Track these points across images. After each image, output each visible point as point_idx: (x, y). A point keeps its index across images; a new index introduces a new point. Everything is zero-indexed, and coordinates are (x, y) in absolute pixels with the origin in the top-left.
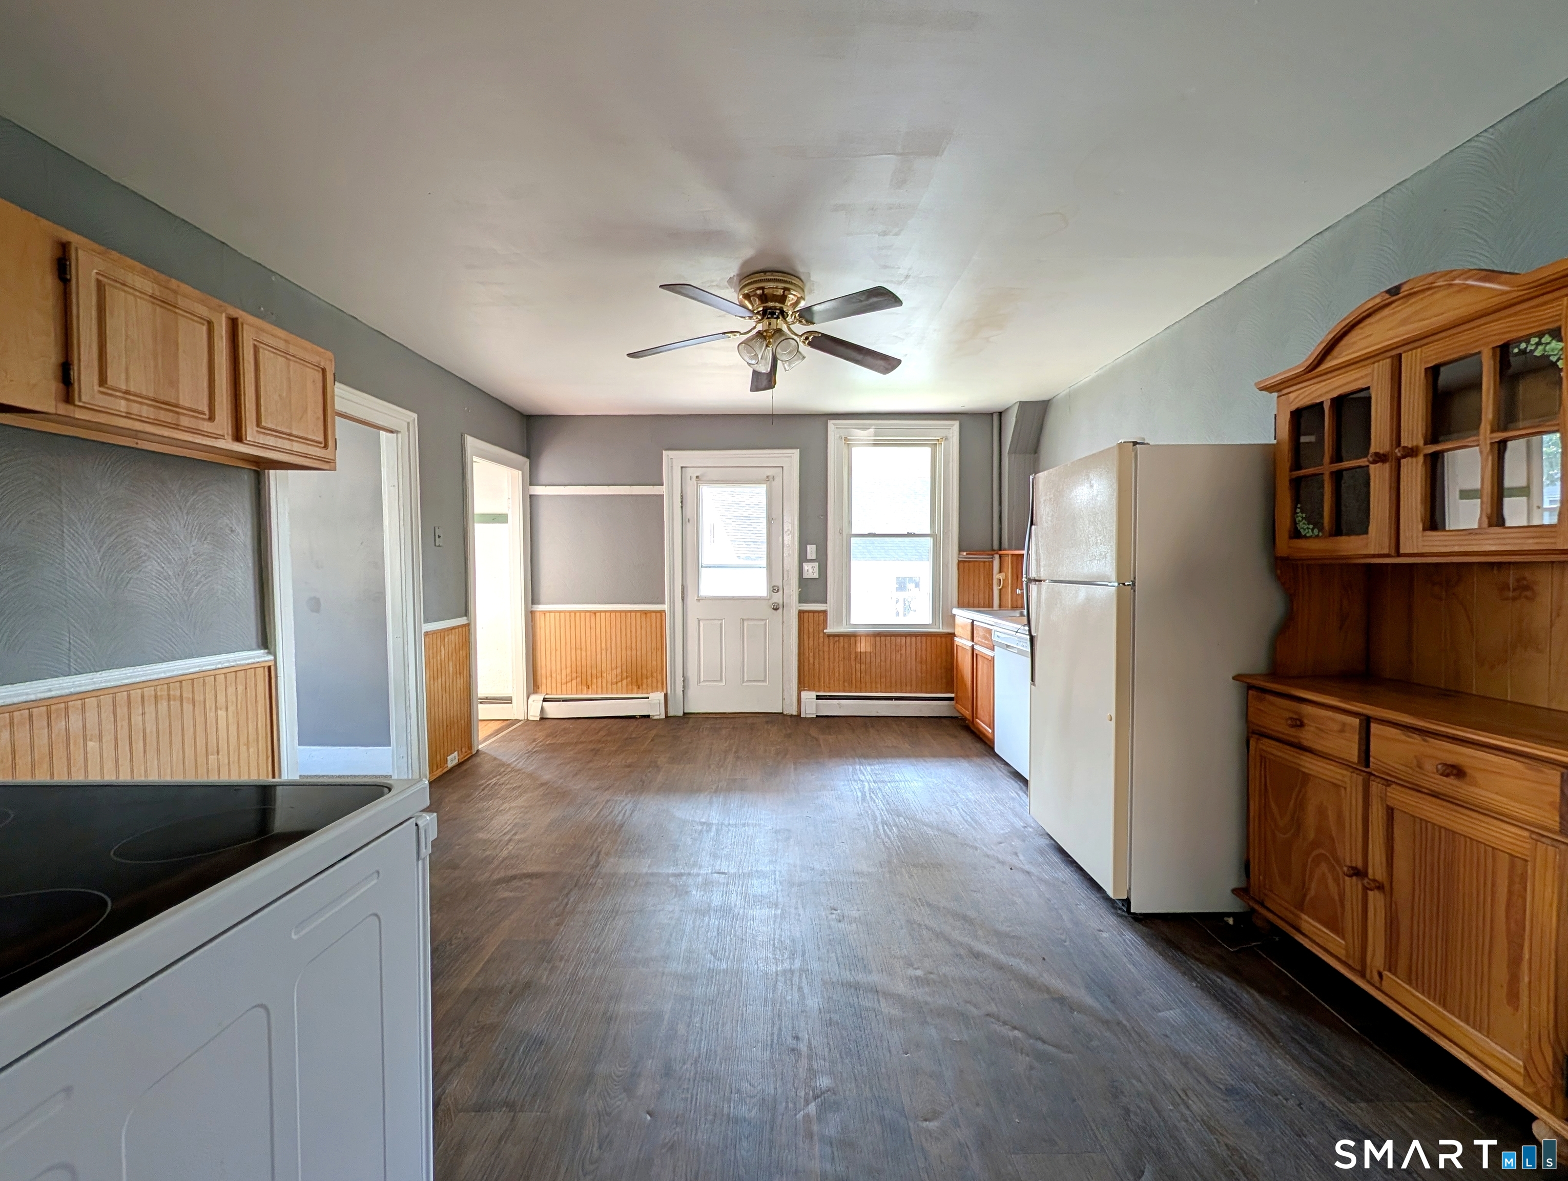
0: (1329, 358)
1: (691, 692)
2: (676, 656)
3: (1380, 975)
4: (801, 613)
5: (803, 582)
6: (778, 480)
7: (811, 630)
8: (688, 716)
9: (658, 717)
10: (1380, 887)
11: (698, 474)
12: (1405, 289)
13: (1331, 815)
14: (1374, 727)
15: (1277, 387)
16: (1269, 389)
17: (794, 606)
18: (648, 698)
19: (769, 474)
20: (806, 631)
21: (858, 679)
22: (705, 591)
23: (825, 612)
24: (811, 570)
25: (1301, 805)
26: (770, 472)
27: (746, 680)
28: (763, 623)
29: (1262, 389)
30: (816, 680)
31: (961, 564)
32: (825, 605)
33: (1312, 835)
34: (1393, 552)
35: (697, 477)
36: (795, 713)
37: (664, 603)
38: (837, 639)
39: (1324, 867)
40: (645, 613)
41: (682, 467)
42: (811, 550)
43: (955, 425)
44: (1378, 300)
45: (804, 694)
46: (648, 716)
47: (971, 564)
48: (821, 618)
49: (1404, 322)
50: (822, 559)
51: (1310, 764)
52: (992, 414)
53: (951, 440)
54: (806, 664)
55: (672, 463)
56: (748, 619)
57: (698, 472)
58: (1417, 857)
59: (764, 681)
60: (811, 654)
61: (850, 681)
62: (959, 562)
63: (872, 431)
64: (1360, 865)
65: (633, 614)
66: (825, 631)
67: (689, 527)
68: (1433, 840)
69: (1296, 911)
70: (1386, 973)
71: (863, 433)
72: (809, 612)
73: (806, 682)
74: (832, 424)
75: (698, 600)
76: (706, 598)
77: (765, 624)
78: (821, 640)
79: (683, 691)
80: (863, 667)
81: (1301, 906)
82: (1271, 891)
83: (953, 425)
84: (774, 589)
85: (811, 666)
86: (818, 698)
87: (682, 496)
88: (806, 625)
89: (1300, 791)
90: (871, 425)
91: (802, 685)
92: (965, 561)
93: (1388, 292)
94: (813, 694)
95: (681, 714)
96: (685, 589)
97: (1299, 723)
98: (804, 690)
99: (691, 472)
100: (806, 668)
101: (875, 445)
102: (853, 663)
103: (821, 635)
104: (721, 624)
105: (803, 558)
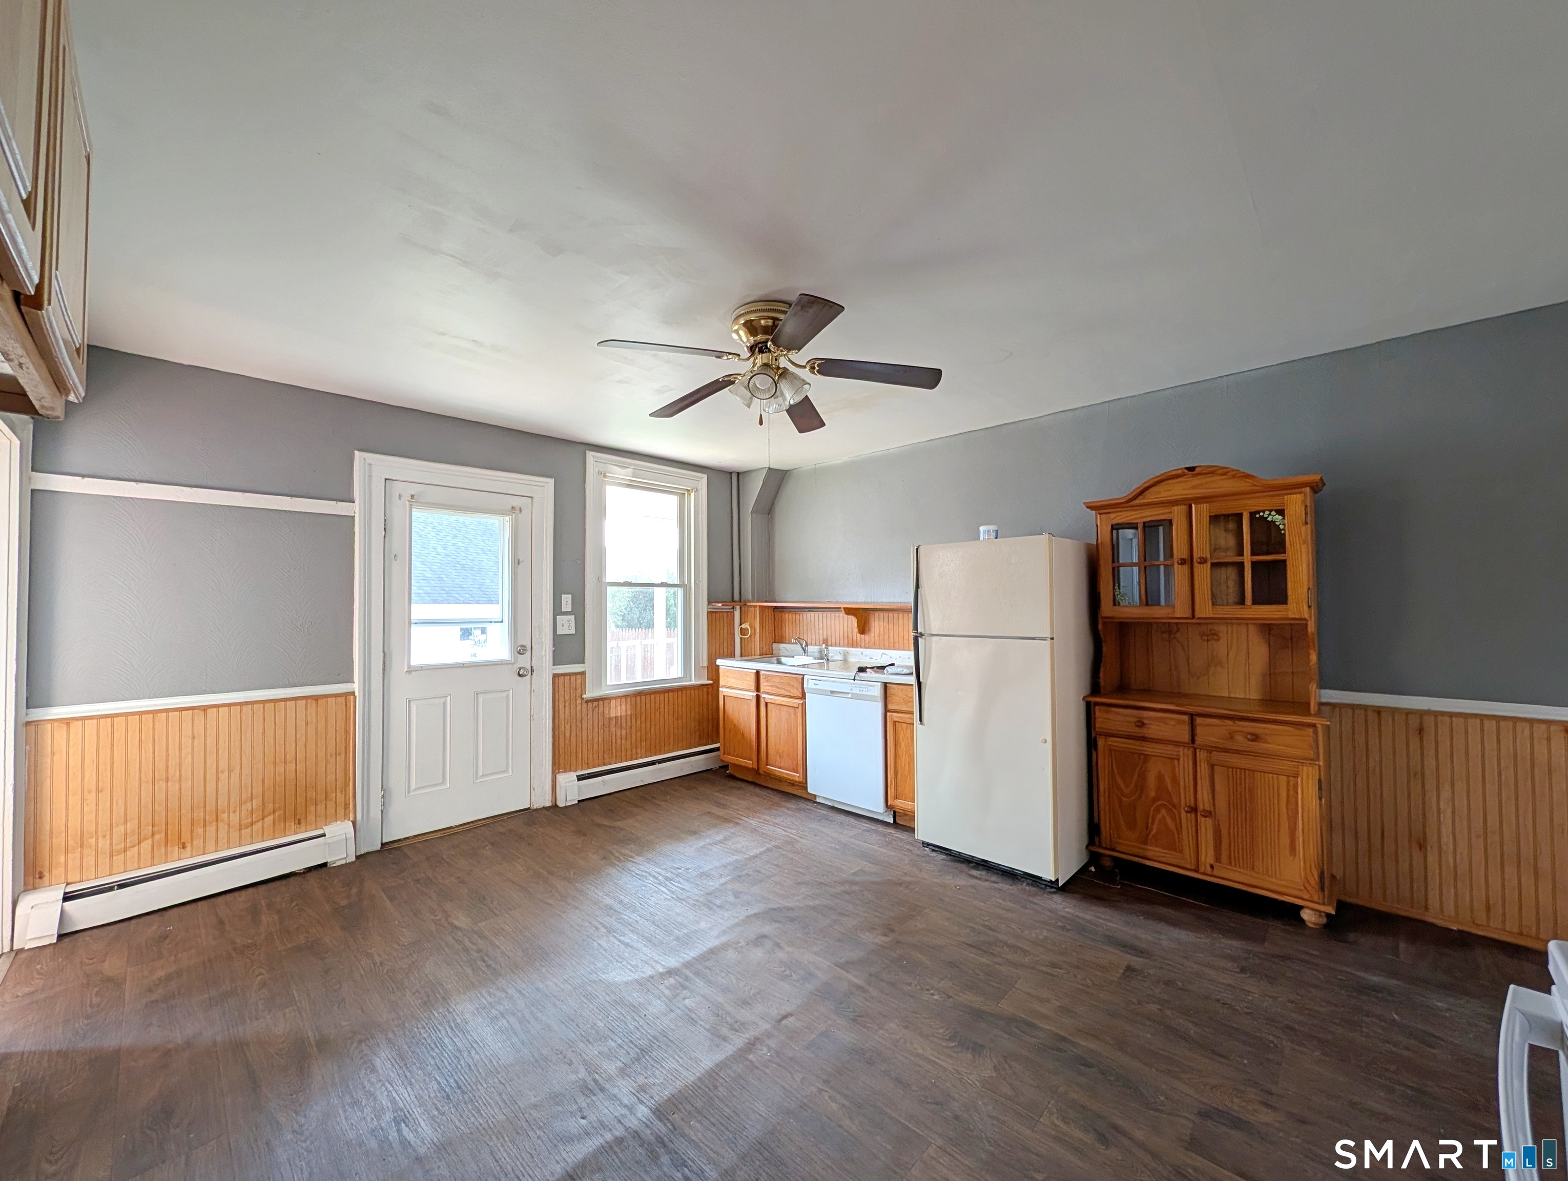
0: (1140, 497)
1: (395, 810)
2: (372, 758)
3: (1212, 867)
4: (555, 676)
5: (558, 640)
6: (526, 513)
7: (567, 698)
8: (387, 847)
9: (343, 862)
10: (1208, 814)
11: (413, 493)
12: (1198, 470)
13: (1168, 779)
14: (1199, 720)
15: (1099, 508)
16: (1091, 507)
17: (546, 669)
18: (324, 835)
19: (514, 505)
20: (561, 699)
21: (619, 747)
22: (417, 660)
23: (583, 674)
24: (567, 625)
25: (1143, 776)
26: (517, 502)
27: (480, 774)
28: (504, 694)
29: (1088, 507)
30: (574, 757)
31: (710, 615)
32: (582, 665)
33: (1152, 794)
34: (1191, 616)
35: (412, 496)
36: (548, 804)
37: (351, 681)
38: (595, 704)
39: (1163, 811)
40: (316, 698)
41: (386, 479)
42: (567, 601)
43: (704, 477)
44: (1180, 471)
45: (562, 778)
46: (325, 865)
47: (718, 615)
48: (579, 681)
49: (1194, 487)
50: (579, 611)
51: (1149, 748)
52: (731, 473)
53: (700, 492)
54: (561, 740)
55: (370, 472)
56: (485, 692)
57: (414, 489)
58: (1231, 792)
59: (506, 771)
60: (568, 727)
61: (610, 750)
62: (708, 612)
63: (630, 470)
64: (1193, 805)
65: (291, 704)
66: (584, 696)
67: (396, 569)
68: (1241, 779)
69: (1143, 846)
70: (1216, 865)
71: (619, 470)
72: (564, 675)
73: (562, 761)
74: (591, 456)
75: (409, 672)
76: (421, 668)
77: (508, 696)
78: (579, 707)
79: (382, 811)
80: (624, 732)
81: (1145, 842)
82: (1120, 838)
83: (702, 478)
84: (521, 651)
85: (567, 741)
86: (580, 778)
87: (385, 520)
88: (561, 692)
89: (1142, 767)
90: (631, 464)
91: (558, 765)
92: (713, 612)
93: (1187, 468)
94: (573, 776)
95: (378, 847)
96: (387, 657)
97: (1141, 724)
98: (559, 772)
99: (398, 488)
100: (562, 745)
101: (629, 486)
102: (613, 729)
103: (579, 701)
104: (445, 704)
105: (557, 611)
